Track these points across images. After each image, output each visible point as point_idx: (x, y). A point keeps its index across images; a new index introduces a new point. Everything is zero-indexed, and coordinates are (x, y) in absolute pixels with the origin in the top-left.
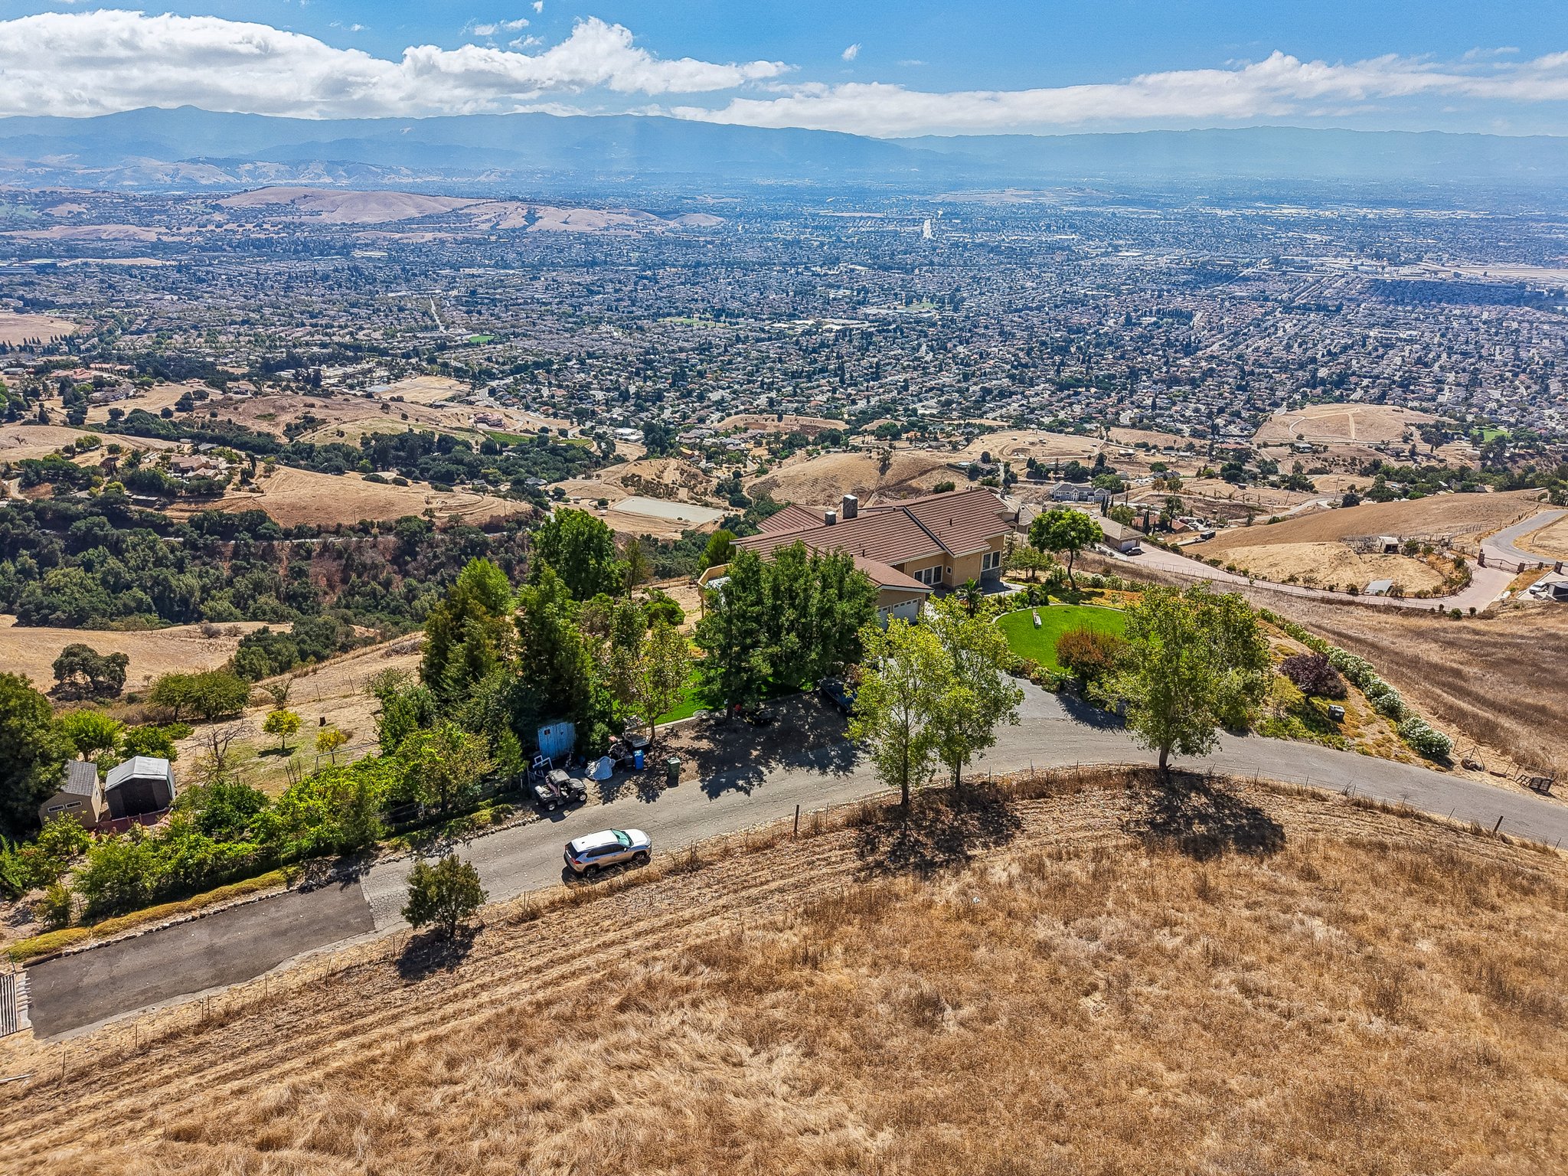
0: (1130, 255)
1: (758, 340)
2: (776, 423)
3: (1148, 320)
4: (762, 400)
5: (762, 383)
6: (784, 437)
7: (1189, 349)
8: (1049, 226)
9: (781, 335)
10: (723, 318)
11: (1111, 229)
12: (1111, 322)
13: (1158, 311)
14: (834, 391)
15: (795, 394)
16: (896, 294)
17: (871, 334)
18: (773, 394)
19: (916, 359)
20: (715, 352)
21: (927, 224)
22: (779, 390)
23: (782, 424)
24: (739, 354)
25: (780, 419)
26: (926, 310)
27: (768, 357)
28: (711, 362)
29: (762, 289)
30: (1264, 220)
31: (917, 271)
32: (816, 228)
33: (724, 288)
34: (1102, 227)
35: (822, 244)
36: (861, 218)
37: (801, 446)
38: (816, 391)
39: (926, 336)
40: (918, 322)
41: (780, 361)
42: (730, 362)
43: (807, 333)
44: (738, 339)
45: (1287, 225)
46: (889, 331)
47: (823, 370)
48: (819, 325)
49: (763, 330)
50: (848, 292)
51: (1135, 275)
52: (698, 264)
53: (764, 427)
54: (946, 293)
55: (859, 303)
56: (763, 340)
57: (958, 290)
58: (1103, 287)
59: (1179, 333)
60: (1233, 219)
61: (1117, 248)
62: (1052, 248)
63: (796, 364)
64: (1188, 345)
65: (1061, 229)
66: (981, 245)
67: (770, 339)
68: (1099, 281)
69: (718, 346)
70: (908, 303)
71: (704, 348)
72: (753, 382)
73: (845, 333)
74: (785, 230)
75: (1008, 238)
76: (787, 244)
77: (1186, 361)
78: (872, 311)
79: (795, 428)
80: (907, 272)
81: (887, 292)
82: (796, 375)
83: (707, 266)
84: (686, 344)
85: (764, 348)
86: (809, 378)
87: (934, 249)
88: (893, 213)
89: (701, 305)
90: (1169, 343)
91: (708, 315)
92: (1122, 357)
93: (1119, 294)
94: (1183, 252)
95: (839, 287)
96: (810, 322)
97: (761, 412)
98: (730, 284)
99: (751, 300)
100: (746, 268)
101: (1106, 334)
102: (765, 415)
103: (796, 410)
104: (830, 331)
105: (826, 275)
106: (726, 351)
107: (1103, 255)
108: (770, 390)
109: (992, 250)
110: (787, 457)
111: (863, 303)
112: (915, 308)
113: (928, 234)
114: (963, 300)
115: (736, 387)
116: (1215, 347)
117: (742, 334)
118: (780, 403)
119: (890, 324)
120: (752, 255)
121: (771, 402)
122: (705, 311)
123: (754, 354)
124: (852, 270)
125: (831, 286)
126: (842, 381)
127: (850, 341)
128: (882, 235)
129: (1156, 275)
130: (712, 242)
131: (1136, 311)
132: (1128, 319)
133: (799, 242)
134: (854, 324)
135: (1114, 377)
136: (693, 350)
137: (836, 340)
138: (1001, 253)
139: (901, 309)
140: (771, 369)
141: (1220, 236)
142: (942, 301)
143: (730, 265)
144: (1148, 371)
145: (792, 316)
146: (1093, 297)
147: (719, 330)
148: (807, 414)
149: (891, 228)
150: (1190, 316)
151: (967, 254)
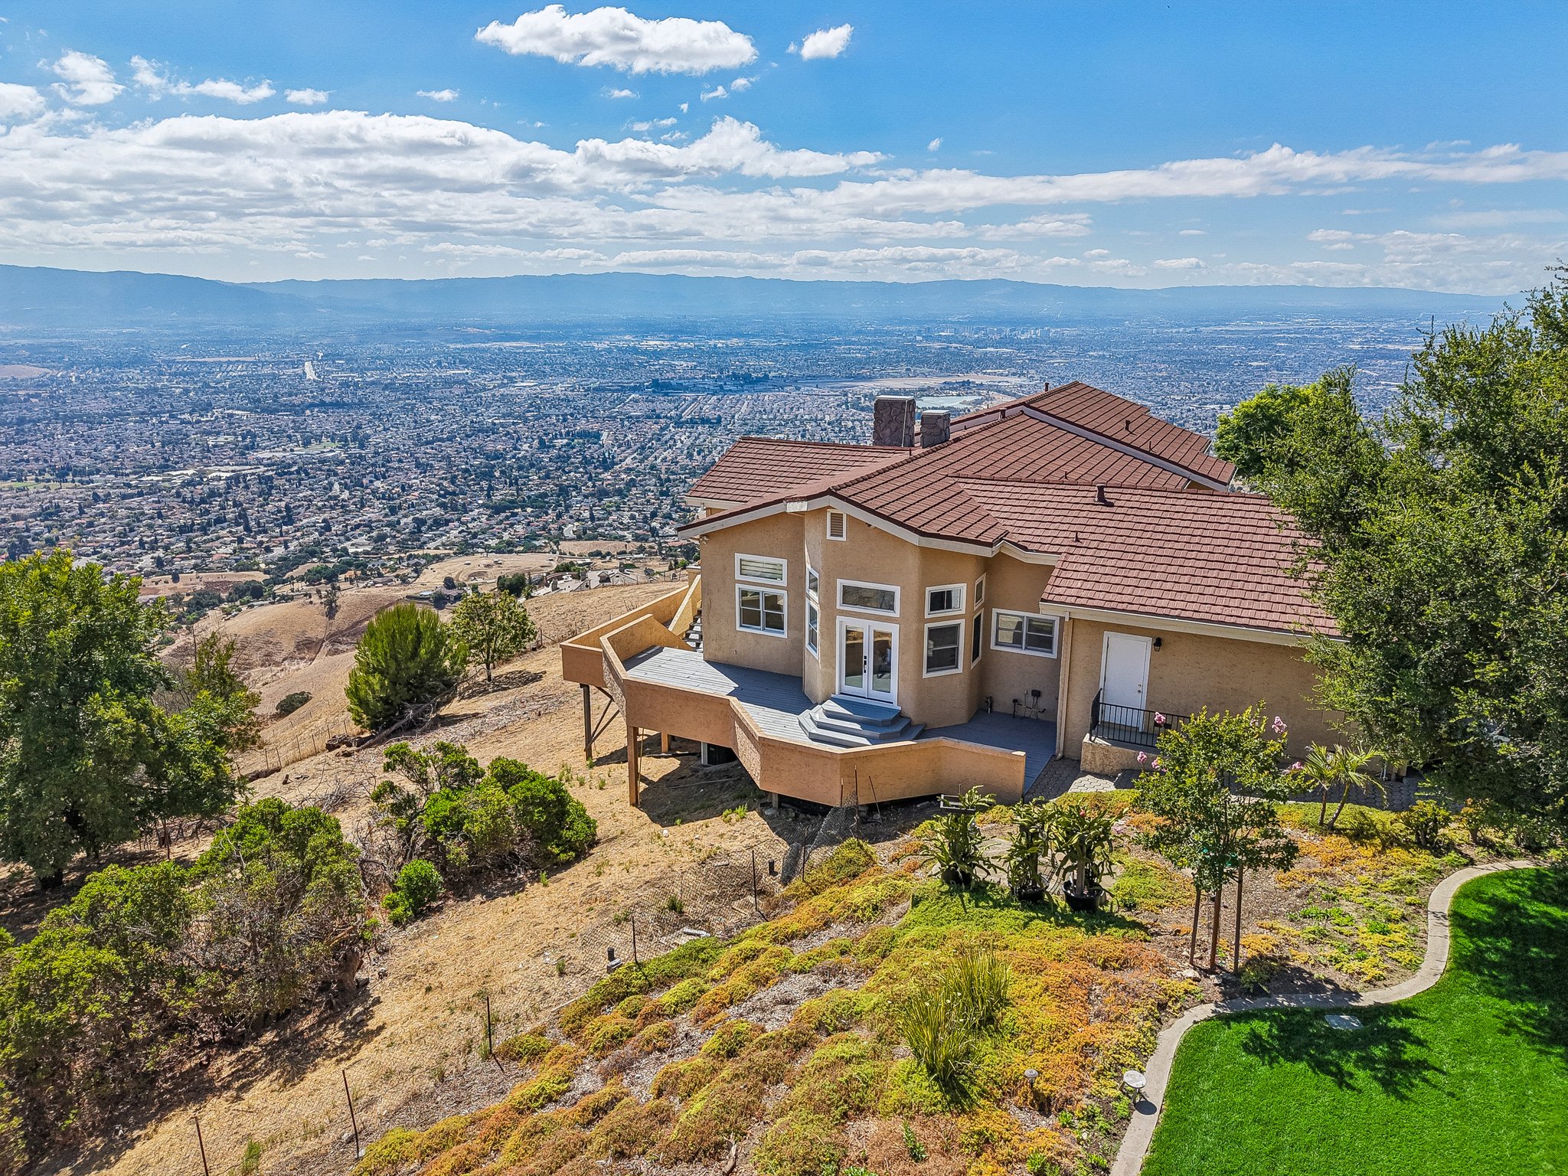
0: (526, 386)
1: (124, 497)
2: (171, 584)
3: (559, 442)
4: (147, 562)
5: (142, 544)
6: (187, 599)
7: (607, 464)
8: (439, 363)
9: (154, 489)
10: (70, 478)
11: (504, 363)
12: (526, 447)
13: (568, 433)
14: (240, 540)
15: (189, 549)
16: (289, 436)
17: (270, 478)
18: (160, 553)
19: (330, 498)
20: (67, 516)
21: (308, 367)
22: (166, 548)
23: (179, 585)
24: (102, 515)
25: (176, 579)
26: (329, 449)
27: (143, 514)
28: (62, 526)
29: (119, 442)
30: (635, 351)
31: (308, 412)
32: (175, 374)
33: (63, 445)
34: (492, 361)
35: (186, 391)
36: (228, 363)
37: (213, 606)
38: (217, 543)
39: (336, 474)
40: (323, 461)
41: (160, 516)
42: (91, 525)
43: (190, 483)
44: (96, 498)
45: (657, 354)
46: (292, 473)
47: (219, 521)
48: (201, 474)
49: (129, 486)
50: (231, 438)
51: (536, 403)
52: (21, 421)
53: (156, 591)
54: (347, 431)
55: (247, 448)
56: (132, 496)
57: (359, 427)
58: (510, 415)
59: (592, 451)
60: (609, 351)
61: (512, 380)
62: (448, 383)
63: (182, 517)
64: (605, 459)
65: (452, 365)
66: (373, 383)
67: (140, 494)
68: (504, 410)
69: (69, 509)
70: (307, 444)
71: (50, 513)
72: (128, 543)
73: (236, 479)
74: (135, 377)
75: (402, 374)
76: (141, 393)
77: (607, 475)
78: (266, 454)
79: (198, 588)
80: (297, 414)
81: (278, 435)
82: (183, 529)
83: (35, 422)
84: (22, 511)
85: (134, 505)
86: (204, 529)
87: (323, 390)
88: (267, 356)
89: (34, 466)
90: (586, 462)
91: (47, 476)
92: (547, 477)
93: (526, 420)
94: (574, 380)
95: (218, 434)
96: (190, 472)
97: (148, 575)
98: (71, 439)
99: (105, 453)
100: (91, 421)
101: (525, 457)
102: (154, 578)
103: (195, 567)
104: (219, 479)
105: (198, 422)
106: (82, 512)
107: (500, 386)
108: (153, 549)
109: (386, 387)
110: (197, 620)
111: (252, 447)
112: (315, 449)
113: (311, 375)
114: (368, 437)
115: (105, 551)
116: (629, 460)
117: (101, 493)
118: (171, 562)
119: (290, 466)
120: (96, 406)
121: (159, 562)
122: (42, 472)
123: (122, 512)
124: (231, 416)
125: (209, 433)
126: (248, 529)
127: (247, 487)
128: (259, 379)
129: (557, 402)
130: (37, 396)
131: (547, 435)
132: (542, 442)
133: (156, 390)
134: (247, 470)
135: (545, 495)
136: (31, 516)
137: (229, 487)
138: (397, 390)
139: (299, 451)
140: (150, 527)
141: (603, 365)
142: (344, 439)
143: (68, 420)
144: (576, 487)
145: (164, 468)
146: (502, 424)
147: (68, 492)
148: (210, 570)
149: (267, 371)
150: (598, 436)
151: (360, 393)
